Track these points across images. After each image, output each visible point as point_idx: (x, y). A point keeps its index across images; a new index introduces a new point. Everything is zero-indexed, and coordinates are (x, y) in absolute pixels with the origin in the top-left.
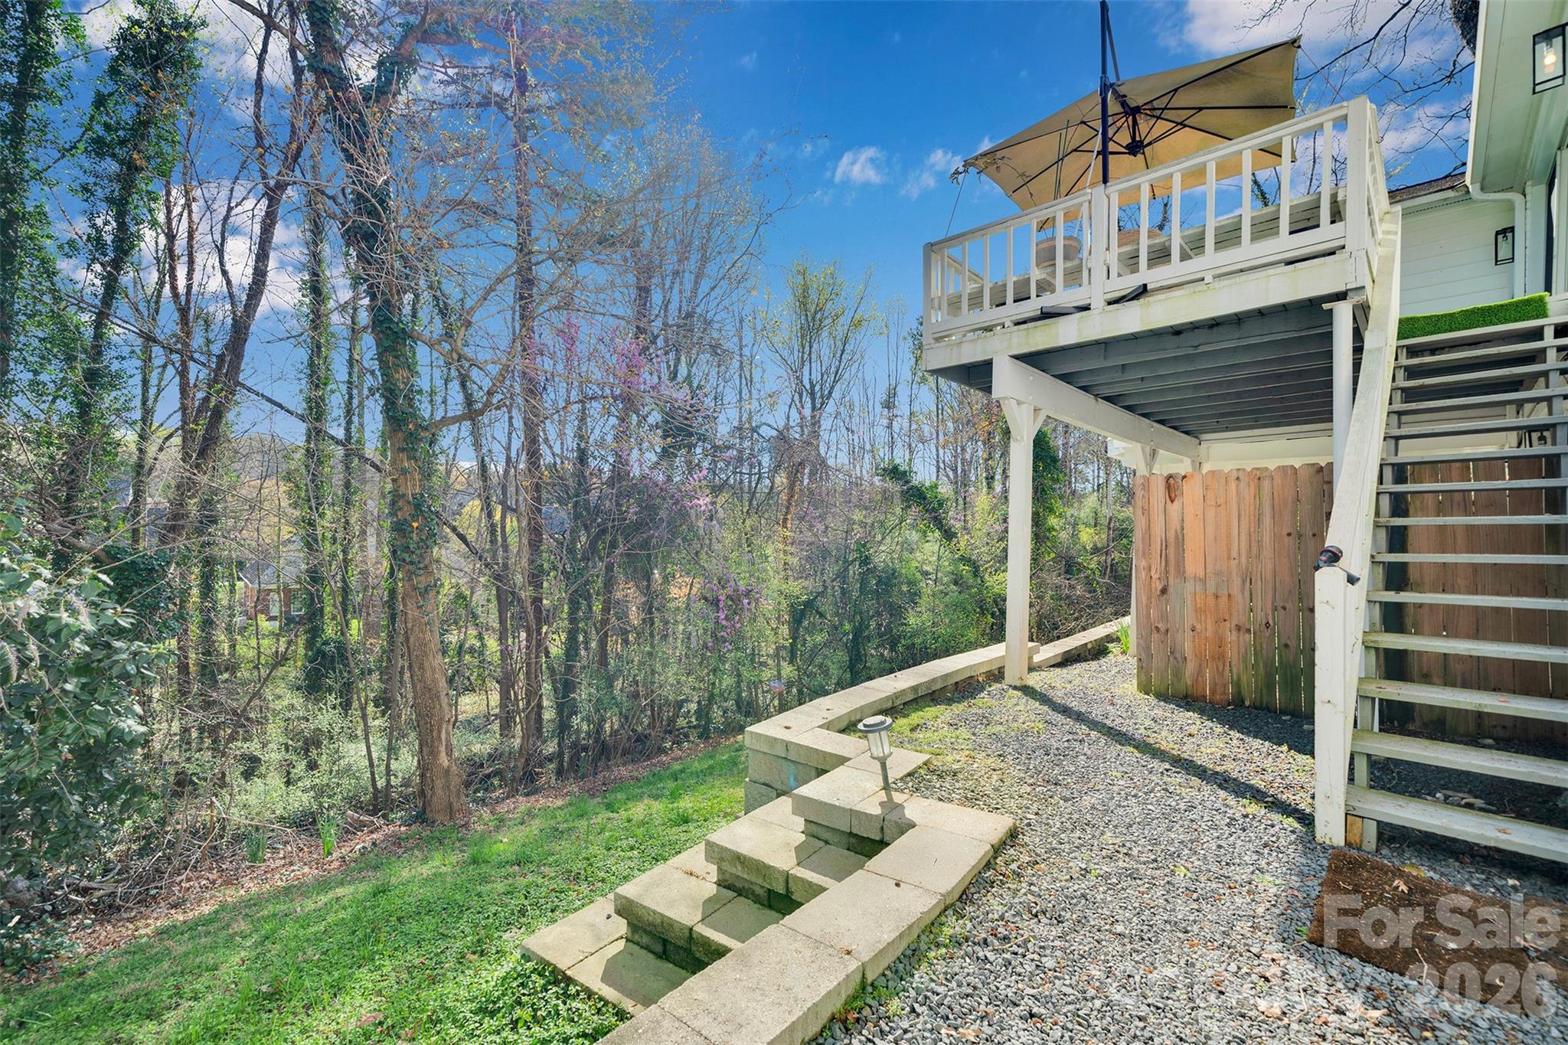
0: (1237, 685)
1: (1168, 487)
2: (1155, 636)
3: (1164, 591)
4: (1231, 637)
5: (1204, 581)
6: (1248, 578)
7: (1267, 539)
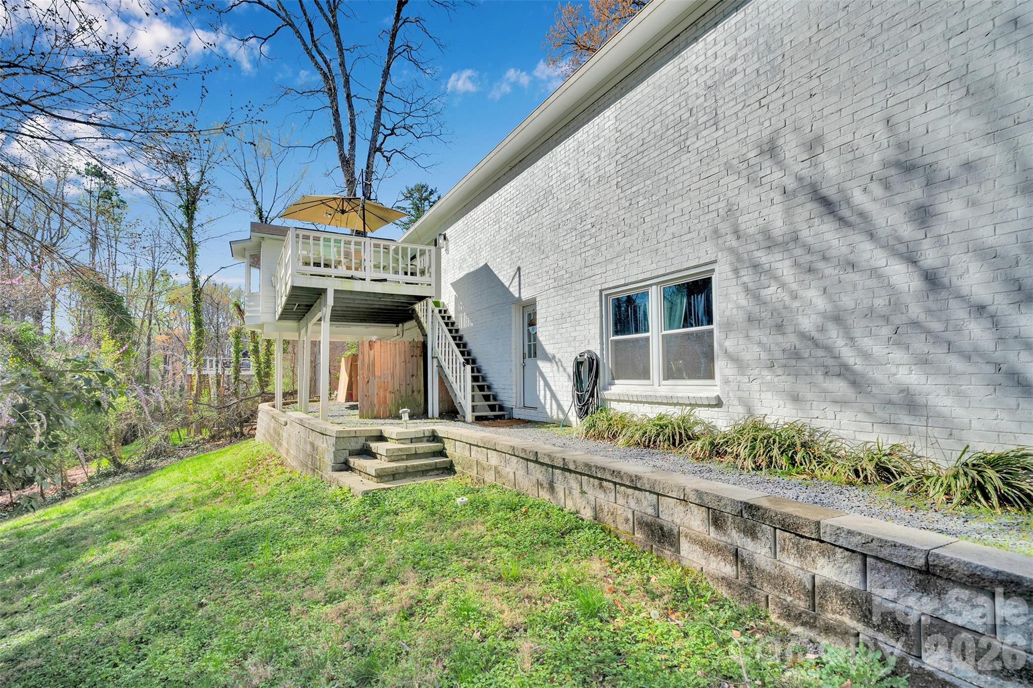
0: (390, 411)
1: (370, 345)
2: (366, 398)
3: (368, 382)
4: (388, 395)
5: (380, 378)
6: (393, 376)
7: (398, 363)
